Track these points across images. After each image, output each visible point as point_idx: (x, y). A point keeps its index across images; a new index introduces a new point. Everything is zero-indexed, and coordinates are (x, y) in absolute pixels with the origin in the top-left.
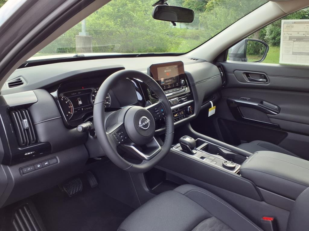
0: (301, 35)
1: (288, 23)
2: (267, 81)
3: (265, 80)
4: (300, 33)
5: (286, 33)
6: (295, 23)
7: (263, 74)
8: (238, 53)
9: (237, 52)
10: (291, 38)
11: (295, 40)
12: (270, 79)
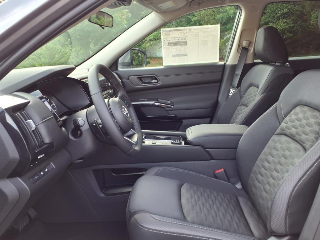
0: (176, 40)
1: (166, 31)
2: (158, 81)
3: (156, 81)
4: (176, 39)
5: (165, 39)
6: (171, 31)
7: (153, 76)
8: (125, 62)
9: (124, 60)
10: (169, 44)
11: (173, 44)
12: (160, 79)
